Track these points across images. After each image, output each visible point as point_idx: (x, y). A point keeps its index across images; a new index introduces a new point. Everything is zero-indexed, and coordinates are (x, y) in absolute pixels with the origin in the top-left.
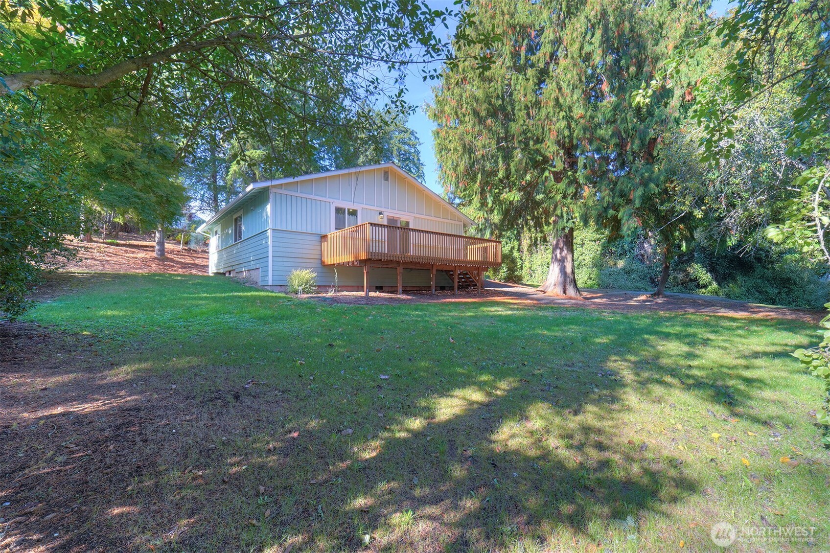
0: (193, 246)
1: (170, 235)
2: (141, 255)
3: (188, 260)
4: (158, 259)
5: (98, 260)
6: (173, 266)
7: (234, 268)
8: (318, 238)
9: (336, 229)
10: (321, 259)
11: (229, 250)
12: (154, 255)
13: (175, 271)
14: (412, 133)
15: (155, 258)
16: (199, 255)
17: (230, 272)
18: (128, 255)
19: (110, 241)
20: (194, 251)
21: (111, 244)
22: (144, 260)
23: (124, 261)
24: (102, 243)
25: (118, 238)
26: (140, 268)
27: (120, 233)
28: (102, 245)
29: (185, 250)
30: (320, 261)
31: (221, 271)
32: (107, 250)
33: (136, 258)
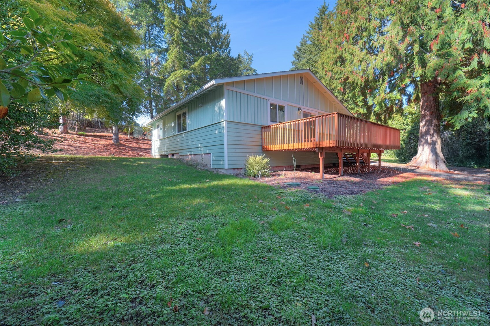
0: (136, 136)
1: (120, 129)
2: (103, 142)
3: (135, 145)
4: (115, 145)
5: (73, 146)
6: (125, 149)
7: (177, 152)
8: (259, 129)
9: (271, 121)
10: (262, 146)
11: (172, 138)
12: (112, 142)
13: (127, 152)
14: (254, 71)
15: (113, 144)
16: (141, 142)
17: (173, 155)
18: (93, 142)
19: (80, 133)
20: (137, 139)
21: (82, 135)
22: (105, 146)
23: (91, 147)
24: (75, 134)
25: (86, 131)
26: (103, 152)
27: (87, 128)
28: (75, 136)
29: (131, 138)
30: (260, 147)
31: (164, 154)
32: (79, 139)
33: (100, 144)
